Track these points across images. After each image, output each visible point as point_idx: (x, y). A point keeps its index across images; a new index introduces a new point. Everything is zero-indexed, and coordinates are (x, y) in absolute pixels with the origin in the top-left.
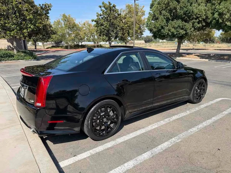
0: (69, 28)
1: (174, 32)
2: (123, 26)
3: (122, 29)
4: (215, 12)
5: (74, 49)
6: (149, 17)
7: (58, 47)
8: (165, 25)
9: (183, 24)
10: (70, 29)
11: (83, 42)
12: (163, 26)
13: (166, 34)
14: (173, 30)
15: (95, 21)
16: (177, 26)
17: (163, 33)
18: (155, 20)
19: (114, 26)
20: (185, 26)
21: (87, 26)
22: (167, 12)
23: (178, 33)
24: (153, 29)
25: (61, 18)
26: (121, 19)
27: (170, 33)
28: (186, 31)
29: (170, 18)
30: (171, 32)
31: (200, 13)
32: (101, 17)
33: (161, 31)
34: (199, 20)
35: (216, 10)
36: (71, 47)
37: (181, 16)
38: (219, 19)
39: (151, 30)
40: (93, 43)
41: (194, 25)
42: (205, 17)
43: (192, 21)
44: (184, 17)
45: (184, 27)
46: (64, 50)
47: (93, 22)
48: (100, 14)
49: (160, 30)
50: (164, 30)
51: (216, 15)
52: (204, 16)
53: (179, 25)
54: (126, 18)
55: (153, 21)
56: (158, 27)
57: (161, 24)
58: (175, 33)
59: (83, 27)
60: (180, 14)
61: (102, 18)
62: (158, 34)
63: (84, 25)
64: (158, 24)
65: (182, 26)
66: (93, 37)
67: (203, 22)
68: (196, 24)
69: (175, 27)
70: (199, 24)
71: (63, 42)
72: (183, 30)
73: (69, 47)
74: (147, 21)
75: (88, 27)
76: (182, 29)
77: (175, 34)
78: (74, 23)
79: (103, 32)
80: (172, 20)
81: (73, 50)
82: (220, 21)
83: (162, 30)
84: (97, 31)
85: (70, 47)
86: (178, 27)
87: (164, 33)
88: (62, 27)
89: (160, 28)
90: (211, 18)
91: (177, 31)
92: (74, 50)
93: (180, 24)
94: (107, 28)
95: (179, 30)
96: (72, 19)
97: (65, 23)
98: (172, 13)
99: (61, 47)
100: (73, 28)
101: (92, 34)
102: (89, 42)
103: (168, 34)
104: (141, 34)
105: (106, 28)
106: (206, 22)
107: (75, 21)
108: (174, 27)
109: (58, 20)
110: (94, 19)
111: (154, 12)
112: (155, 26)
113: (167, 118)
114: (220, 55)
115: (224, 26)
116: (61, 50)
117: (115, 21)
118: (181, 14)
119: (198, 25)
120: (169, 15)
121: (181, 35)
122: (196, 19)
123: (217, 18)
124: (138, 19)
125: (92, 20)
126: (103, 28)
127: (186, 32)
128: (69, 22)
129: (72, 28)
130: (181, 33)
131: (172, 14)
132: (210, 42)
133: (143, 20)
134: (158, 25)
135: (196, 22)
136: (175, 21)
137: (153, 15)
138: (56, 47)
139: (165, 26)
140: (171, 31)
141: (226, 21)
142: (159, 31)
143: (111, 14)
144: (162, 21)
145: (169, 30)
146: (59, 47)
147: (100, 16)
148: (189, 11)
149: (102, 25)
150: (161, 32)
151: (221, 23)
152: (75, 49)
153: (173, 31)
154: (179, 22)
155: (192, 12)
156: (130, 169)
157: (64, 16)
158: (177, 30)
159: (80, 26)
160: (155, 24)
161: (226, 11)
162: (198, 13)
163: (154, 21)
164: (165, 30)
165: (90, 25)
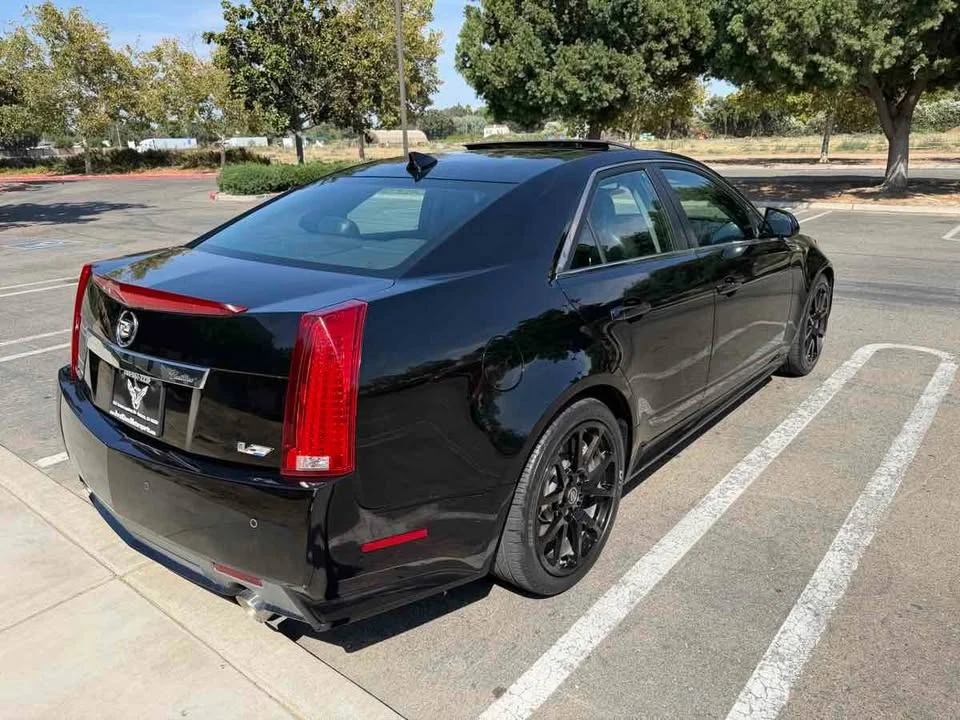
0: (79, 73)
1: (579, 92)
2: (353, 66)
3: (350, 77)
4: (731, 10)
5: (113, 172)
6: (468, 27)
7: (28, 167)
8: (541, 61)
9: (611, 59)
10: (82, 77)
11: (143, 139)
12: (533, 64)
13: (548, 99)
14: (573, 83)
15: (223, 41)
16: (589, 67)
17: (535, 97)
18: (496, 40)
19: (312, 64)
20: (620, 69)
21: (169, 62)
22: (545, 8)
23: (595, 94)
24: (490, 77)
25: (32, 23)
26: (339, 33)
27: (561, 95)
28: (623, 85)
29: (558, 31)
30: (566, 92)
31: (674, 16)
32: (245, 22)
33: (527, 88)
34: (669, 42)
35: (736, 6)
36: (100, 165)
37: (604, 24)
38: (745, 41)
39: (480, 85)
40: (194, 141)
41: (653, 62)
42: (689, 29)
43: (643, 47)
44: (614, 32)
45: (614, 71)
46: (63, 178)
47: (209, 42)
48: (237, 7)
49: (522, 82)
50: (539, 84)
51: (736, 25)
52: (686, 25)
53: (597, 64)
54: (360, 29)
55: (486, 46)
56: (512, 68)
57: (523, 56)
58: (581, 95)
59: (153, 70)
60: (601, 15)
61: (251, 27)
62: (511, 100)
63: (159, 60)
64: (510, 58)
65: (610, 67)
66: (206, 114)
67: (681, 51)
68: (659, 58)
69: (581, 71)
70: (668, 58)
71: (43, 142)
72: (612, 82)
73: (88, 165)
74: (463, 43)
75: (178, 68)
76: (609, 78)
77: (584, 98)
78: (105, 50)
79: (265, 89)
80: (569, 40)
81: (107, 176)
82: (752, 48)
83: (531, 84)
84: (235, 87)
85: (93, 163)
86: (595, 69)
87: (538, 94)
88: (42, 68)
89: (520, 76)
90: (710, 34)
91: (591, 89)
92: (113, 175)
93: (601, 58)
94: (282, 71)
95: (598, 84)
96: (93, 30)
97: (58, 50)
98: (566, 11)
99: (43, 164)
100: (99, 70)
101: (201, 101)
102: (173, 137)
103: (554, 98)
104: (421, 100)
105: (277, 74)
106: (694, 54)
107: (105, 40)
108: (576, 73)
109: (19, 34)
110: (217, 33)
111: (493, 7)
112: (499, 67)
113: (752, 447)
114: (744, 183)
115: (765, 69)
116: (49, 179)
117: (315, 43)
118: (604, 17)
119: (668, 63)
120: (554, 20)
121: (606, 104)
122: (657, 39)
123: (740, 35)
124: (408, 37)
125: (205, 34)
126: (263, 74)
127: (625, 91)
128: (77, 46)
129: (94, 71)
130: (606, 95)
131: (566, 18)
132: (675, 132)
133: (427, 39)
134: (512, 63)
135: (657, 51)
136: (579, 45)
137: (487, 16)
138: (21, 167)
139: (542, 66)
140: (568, 89)
141: (775, 47)
142: (517, 85)
143: (295, 11)
144: (525, 46)
145: (559, 84)
146: (34, 167)
147: (243, 17)
148: (632, 4)
149: (256, 58)
150: (527, 91)
151: (753, 57)
152: (121, 171)
153: (576, 87)
154: (599, 52)
155: (644, 9)
156: (784, 703)
157: (49, 13)
158: (591, 83)
159: (135, 63)
160: (500, 57)
161: (773, 11)
162: (667, 15)
163: (491, 43)
164: (542, 84)
165: (185, 61)
